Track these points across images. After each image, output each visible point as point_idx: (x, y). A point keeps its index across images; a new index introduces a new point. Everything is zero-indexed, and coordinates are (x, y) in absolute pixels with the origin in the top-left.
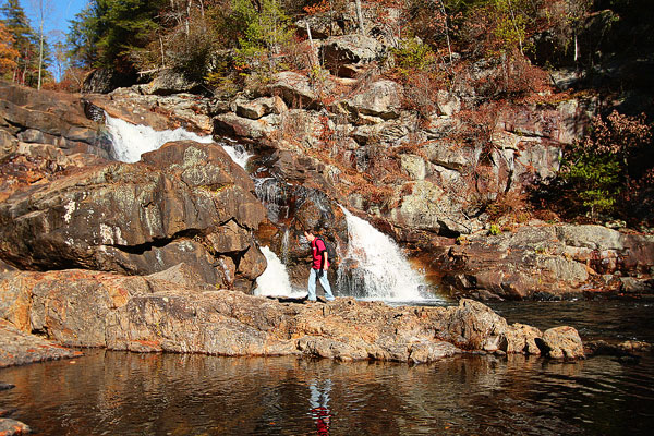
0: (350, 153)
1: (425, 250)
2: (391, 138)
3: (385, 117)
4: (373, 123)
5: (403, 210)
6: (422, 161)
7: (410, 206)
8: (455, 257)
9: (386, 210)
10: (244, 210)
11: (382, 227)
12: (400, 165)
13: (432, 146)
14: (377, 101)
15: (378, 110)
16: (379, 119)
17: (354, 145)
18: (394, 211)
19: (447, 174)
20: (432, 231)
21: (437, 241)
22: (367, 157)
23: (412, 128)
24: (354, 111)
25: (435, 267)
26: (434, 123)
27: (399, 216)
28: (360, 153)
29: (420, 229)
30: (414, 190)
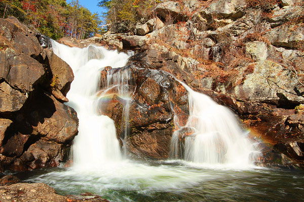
0: (208, 49)
1: (264, 119)
2: (238, 32)
4: (226, 24)
5: (245, 86)
6: (264, 45)
7: (251, 83)
8: (291, 125)
9: (230, 88)
11: (224, 101)
12: (244, 51)
13: (274, 31)
14: (227, 6)
15: (228, 12)
16: (229, 21)
17: (211, 43)
18: (237, 89)
19: (287, 53)
20: (271, 103)
21: (277, 112)
22: (220, 50)
23: (256, 21)
24: (209, 17)
25: (269, 136)
26: (276, 13)
27: (242, 92)
28: (215, 48)
29: (262, 102)
30: (255, 70)
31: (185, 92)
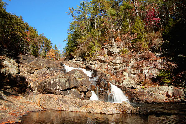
0: (112, 72)
1: (128, 92)
2: (121, 68)
3: (120, 64)
4: (117, 65)
5: (123, 83)
6: (127, 73)
7: (125, 82)
8: (135, 93)
9: (120, 83)
10: (86, 83)
11: (119, 87)
12: (123, 74)
13: (129, 70)
14: (118, 61)
15: (118, 63)
16: (118, 65)
17: (113, 70)
18: (121, 83)
19: (133, 76)
20: (130, 88)
21: (131, 90)
22: (116, 72)
23: (125, 66)
24: (113, 63)
25: (130, 96)
26: (130, 65)
27: (123, 85)
28: (114, 72)
29: (127, 87)
30: (126, 79)
31: (110, 85)
